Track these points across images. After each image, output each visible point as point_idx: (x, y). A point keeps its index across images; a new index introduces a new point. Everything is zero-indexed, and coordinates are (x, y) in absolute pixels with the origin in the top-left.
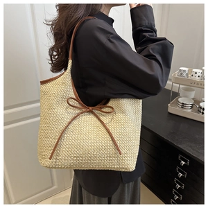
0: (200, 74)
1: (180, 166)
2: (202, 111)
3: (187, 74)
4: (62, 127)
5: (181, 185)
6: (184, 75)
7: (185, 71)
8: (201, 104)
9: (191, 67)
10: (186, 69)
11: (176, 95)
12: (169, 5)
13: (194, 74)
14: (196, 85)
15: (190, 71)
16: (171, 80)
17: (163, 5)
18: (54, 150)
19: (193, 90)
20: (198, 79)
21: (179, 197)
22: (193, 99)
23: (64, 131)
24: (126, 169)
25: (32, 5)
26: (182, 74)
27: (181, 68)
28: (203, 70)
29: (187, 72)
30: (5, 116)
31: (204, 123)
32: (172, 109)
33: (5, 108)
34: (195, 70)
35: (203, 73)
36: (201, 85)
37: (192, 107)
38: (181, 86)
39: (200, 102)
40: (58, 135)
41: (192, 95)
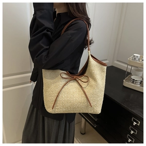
3: (139, 59)
6: (137, 59)
7: (137, 57)
15: (141, 57)
18: (54, 103)
23: (59, 92)
26: (135, 59)
27: (135, 55)
29: (139, 57)
30: (4, 81)
40: (56, 95)
41: (141, 74)
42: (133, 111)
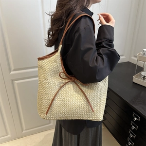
1: (133, 121)
18: (49, 108)
21: (132, 144)
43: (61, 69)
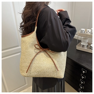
0: (90, 32)
1: (82, 73)
2: (92, 48)
3: (84, 32)
4: (32, 58)
5: (83, 82)
6: (83, 32)
7: (83, 30)
8: (91, 45)
9: (86, 28)
10: (84, 29)
11: (80, 41)
12: (75, 2)
13: (87, 31)
14: (88, 37)
15: (86, 30)
16: (77, 35)
17: (73, 2)
18: (28, 69)
19: (87, 39)
20: (89, 34)
21: (83, 87)
22: (88, 43)
24: (60, 77)
25: (13, 2)
26: (82, 32)
27: (81, 29)
28: (92, 30)
29: (84, 31)
31: (92, 54)
32: (78, 48)
33: (2, 50)
34: (88, 30)
35: (92, 31)
36: (91, 37)
37: (87, 47)
38: (82, 37)
39: (91, 44)
41: (87, 41)
42: (82, 64)
43: (36, 42)
